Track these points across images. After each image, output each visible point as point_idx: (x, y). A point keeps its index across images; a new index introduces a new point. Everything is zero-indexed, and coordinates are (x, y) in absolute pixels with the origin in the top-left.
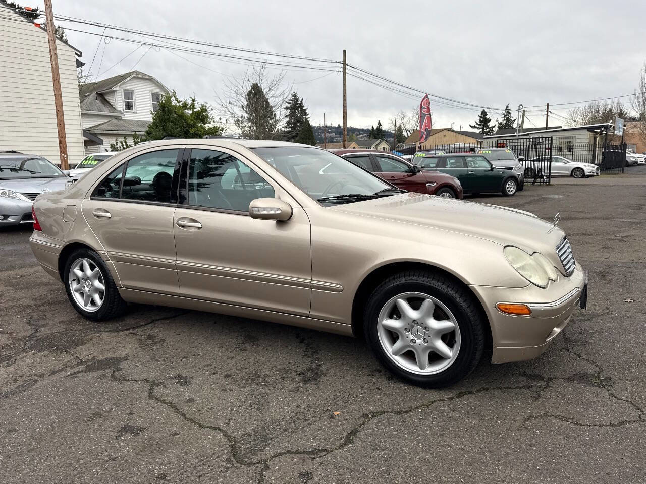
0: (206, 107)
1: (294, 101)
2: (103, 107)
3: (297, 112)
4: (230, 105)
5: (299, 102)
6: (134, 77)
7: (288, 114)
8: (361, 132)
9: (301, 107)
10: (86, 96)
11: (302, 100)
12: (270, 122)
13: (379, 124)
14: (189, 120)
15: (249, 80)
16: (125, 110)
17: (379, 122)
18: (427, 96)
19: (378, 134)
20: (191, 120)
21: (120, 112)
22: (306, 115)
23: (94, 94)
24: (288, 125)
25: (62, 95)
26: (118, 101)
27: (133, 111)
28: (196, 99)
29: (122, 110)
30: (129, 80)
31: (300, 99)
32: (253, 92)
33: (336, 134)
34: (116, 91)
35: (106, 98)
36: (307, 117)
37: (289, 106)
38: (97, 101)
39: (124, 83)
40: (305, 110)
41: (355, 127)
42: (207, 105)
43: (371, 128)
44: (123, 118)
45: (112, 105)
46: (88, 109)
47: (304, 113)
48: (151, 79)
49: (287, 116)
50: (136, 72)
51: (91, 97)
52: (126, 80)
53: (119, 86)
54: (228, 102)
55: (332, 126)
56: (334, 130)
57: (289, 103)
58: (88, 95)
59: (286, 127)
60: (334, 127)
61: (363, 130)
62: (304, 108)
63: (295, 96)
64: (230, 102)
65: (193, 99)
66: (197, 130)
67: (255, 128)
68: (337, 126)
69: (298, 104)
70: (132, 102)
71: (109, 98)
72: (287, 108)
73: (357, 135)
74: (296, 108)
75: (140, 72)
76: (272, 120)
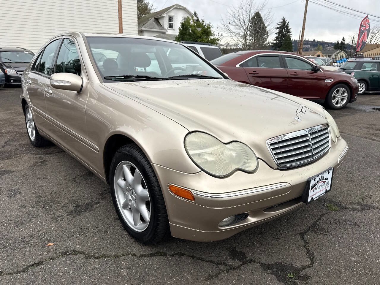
0: (210, 25)
1: (283, 23)
2: (156, 26)
3: (284, 30)
4: (230, 25)
5: (286, 24)
6: (175, 8)
7: (278, 32)
8: (330, 45)
9: (287, 27)
10: (149, 20)
11: (288, 22)
12: (264, 37)
13: (343, 39)
14: (198, 34)
15: (242, 8)
16: (169, 28)
17: (343, 38)
18: (367, 17)
19: (341, 47)
20: (199, 34)
21: (165, 30)
22: (289, 32)
23: (153, 19)
24: (276, 39)
25: (123, 18)
26: (165, 23)
27: (173, 29)
28: (205, 21)
29: (167, 28)
30: (172, 10)
31: (287, 22)
32: (255, 17)
33: (311, 46)
34: (164, 17)
35: (159, 21)
36: (290, 34)
37: (279, 26)
38: (154, 23)
39: (169, 12)
40: (290, 29)
41: (325, 42)
42: (210, 24)
43: (337, 42)
44: (167, 33)
45: (161, 25)
46: (149, 27)
47: (288, 31)
48: (184, 9)
49: (276, 33)
50: (177, 5)
51: (151, 21)
52: (170, 10)
53: (166, 14)
54: (228, 23)
55: (309, 40)
56: (310, 43)
57: (279, 25)
58: (150, 19)
59: (275, 40)
60: (311, 41)
61: (331, 43)
62: (289, 28)
63: (284, 20)
64: (229, 23)
65: (203, 20)
66: (202, 40)
67: (253, 40)
68: (312, 40)
69: (285, 25)
70: (172, 24)
71: (160, 21)
72: (277, 28)
73: (327, 47)
74: (284, 28)
75: (179, 5)
76: (265, 36)
